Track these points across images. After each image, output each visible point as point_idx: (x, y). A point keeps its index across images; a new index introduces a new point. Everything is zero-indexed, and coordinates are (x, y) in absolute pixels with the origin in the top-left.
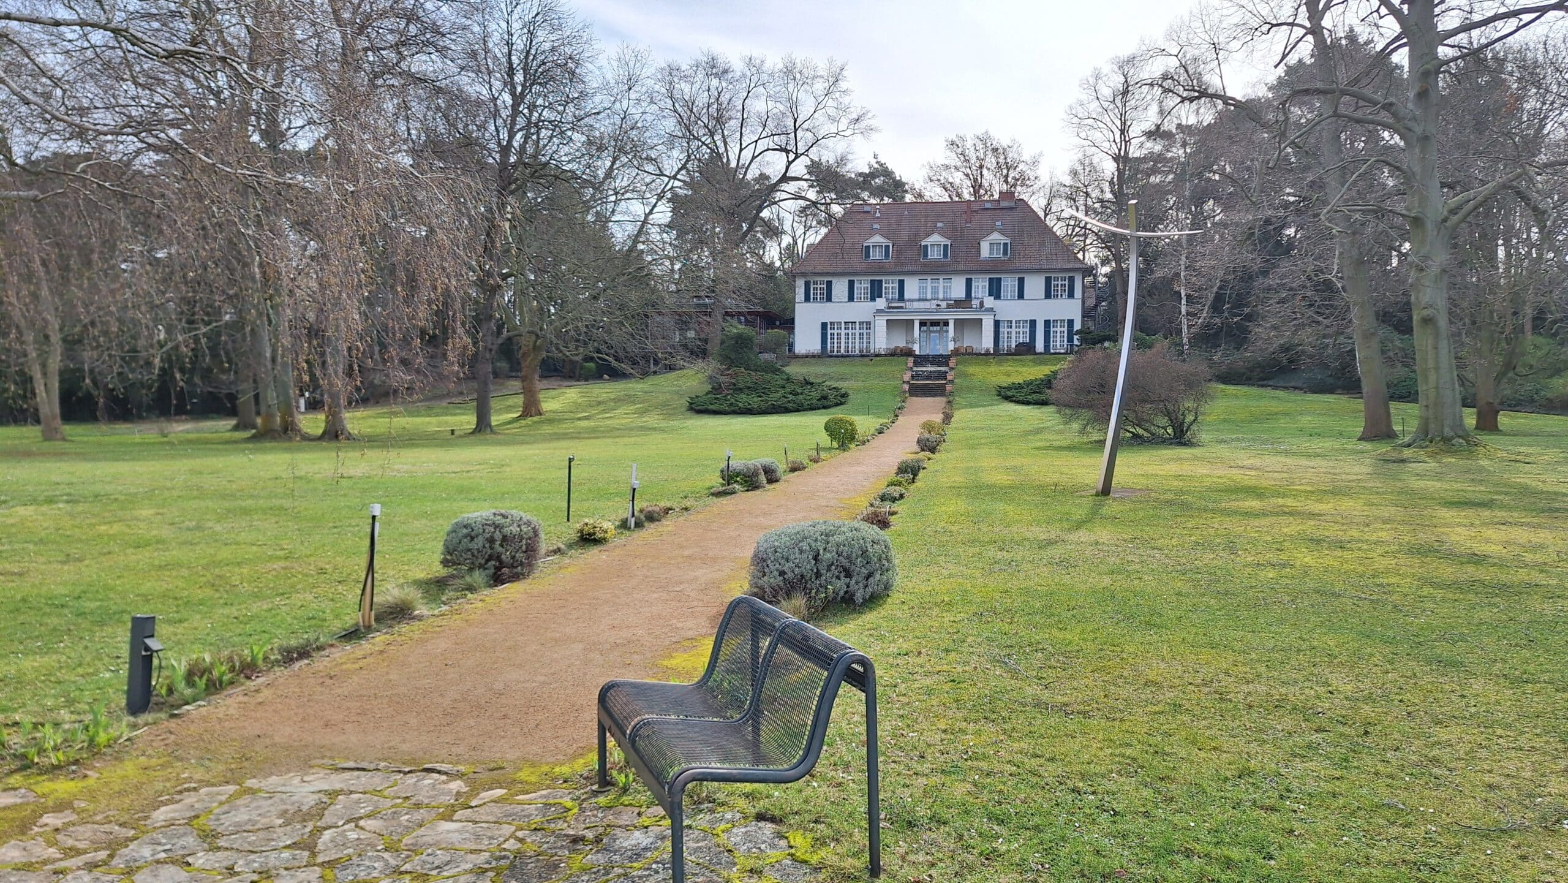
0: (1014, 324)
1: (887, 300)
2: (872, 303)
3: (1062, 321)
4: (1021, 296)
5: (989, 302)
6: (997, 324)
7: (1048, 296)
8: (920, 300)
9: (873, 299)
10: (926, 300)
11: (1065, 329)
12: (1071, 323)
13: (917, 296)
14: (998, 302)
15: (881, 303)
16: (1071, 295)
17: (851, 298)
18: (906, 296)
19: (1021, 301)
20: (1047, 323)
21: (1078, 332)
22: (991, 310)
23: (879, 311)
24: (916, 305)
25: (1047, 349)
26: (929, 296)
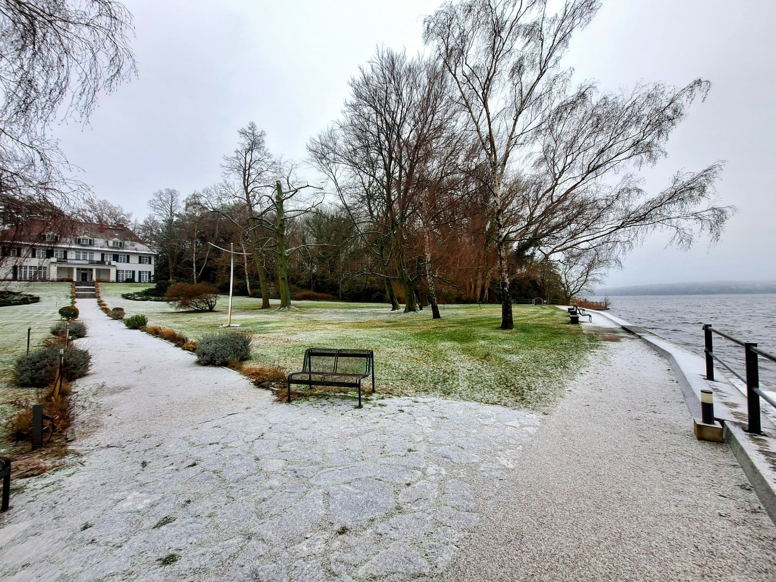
0: (125, 272)
1: (57, 258)
2: (47, 259)
3: (146, 272)
4: (128, 262)
5: (114, 263)
6: (117, 271)
7: (140, 262)
8: (76, 260)
9: (48, 257)
10: (80, 260)
11: (148, 275)
12: (150, 272)
13: (75, 258)
14: (117, 263)
15: (53, 260)
16: (150, 263)
17: (33, 256)
18: (68, 258)
19: (128, 264)
20: (140, 272)
21: (153, 276)
22: (115, 266)
23: (52, 263)
24: (74, 262)
25: (140, 281)
26: (81, 258)
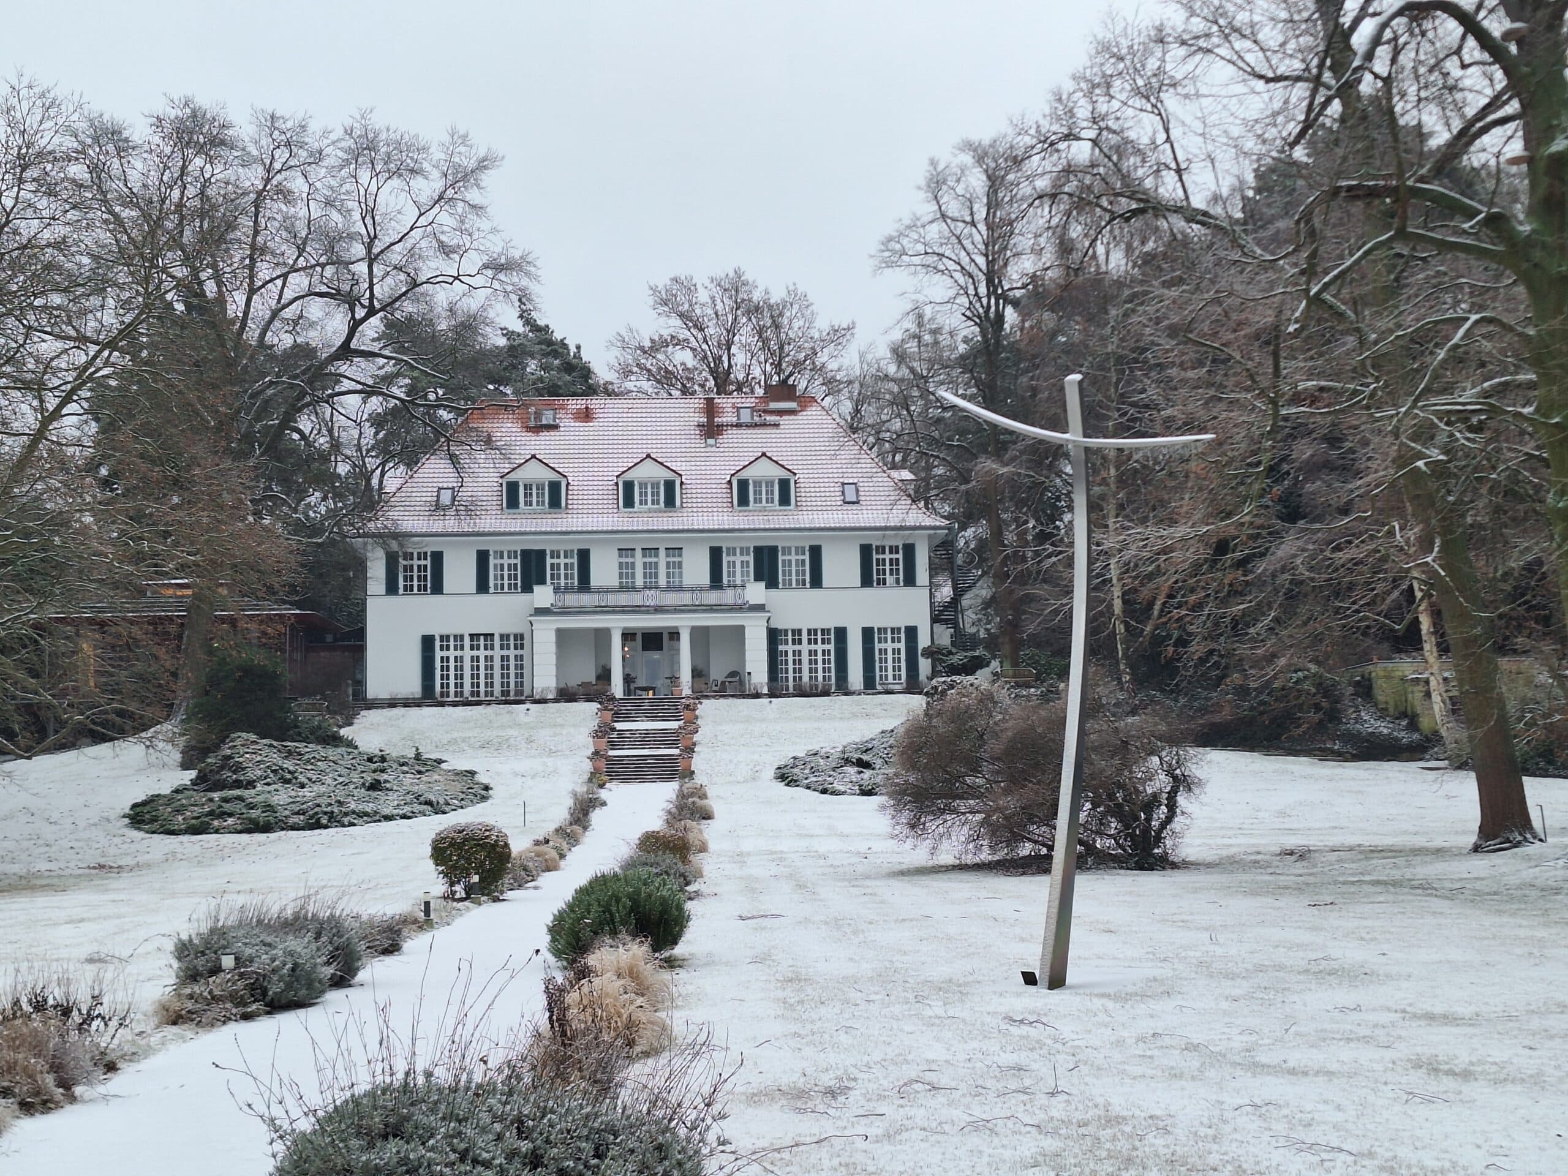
0: (805, 637)
1: (557, 590)
2: (526, 597)
3: (895, 630)
4: (816, 581)
5: (756, 592)
6: (774, 636)
7: (866, 581)
8: (623, 589)
9: (527, 588)
10: (633, 589)
11: (902, 646)
12: (912, 633)
13: (615, 582)
14: (773, 592)
15: (543, 595)
16: (910, 580)
17: (482, 586)
18: (595, 581)
19: (816, 592)
20: (868, 634)
21: (925, 652)
22: (760, 608)
23: (540, 611)
24: (614, 599)
25: (869, 684)
26: (639, 581)
